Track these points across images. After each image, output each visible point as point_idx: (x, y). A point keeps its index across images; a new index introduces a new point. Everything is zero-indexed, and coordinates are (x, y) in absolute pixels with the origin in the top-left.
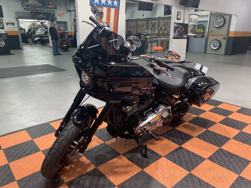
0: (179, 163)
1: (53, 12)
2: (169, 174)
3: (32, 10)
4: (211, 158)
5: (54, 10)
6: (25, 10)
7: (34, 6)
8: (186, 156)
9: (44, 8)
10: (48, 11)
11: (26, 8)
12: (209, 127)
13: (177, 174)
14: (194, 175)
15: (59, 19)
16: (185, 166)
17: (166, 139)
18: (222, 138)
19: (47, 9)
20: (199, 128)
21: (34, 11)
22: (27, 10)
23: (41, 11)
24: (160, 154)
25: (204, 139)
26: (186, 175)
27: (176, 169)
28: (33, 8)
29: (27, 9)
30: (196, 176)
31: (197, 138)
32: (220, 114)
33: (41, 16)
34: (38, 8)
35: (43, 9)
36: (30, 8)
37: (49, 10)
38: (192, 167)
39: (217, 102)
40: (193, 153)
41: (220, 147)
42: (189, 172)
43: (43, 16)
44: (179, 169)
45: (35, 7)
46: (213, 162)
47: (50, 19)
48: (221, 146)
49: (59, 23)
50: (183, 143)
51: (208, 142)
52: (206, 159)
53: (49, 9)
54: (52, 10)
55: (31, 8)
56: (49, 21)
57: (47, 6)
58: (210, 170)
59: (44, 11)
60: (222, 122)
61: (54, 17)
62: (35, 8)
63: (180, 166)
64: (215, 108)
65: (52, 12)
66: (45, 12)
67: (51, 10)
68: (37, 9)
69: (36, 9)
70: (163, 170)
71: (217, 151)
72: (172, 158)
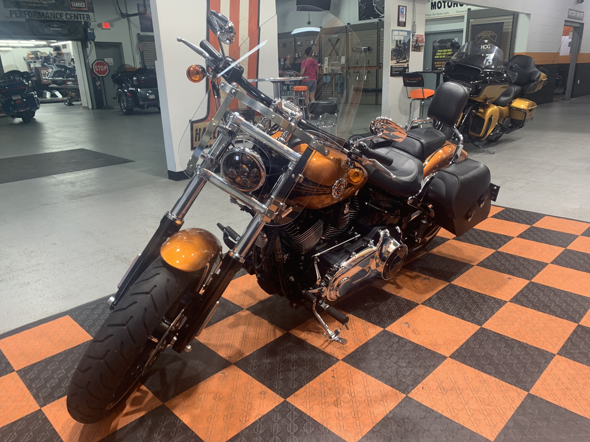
0: (494, 370)
1: (86, 19)
2: (478, 399)
3: (30, 16)
4: (565, 351)
5: (88, 13)
6: (11, 16)
7: (35, 5)
8: (505, 350)
9: (62, 10)
10: (71, 17)
11: (15, 11)
12: (534, 276)
13: (497, 400)
14: (541, 399)
15: (101, 36)
16: (509, 376)
17: (441, 311)
18: (575, 300)
19: (69, 12)
20: (509, 278)
21: (36, 18)
22: (18, 15)
23: (54, 18)
24: (438, 352)
25: (533, 306)
26: (522, 401)
27: (490, 386)
28: (32, 10)
29: (16, 14)
30: (547, 401)
31: (514, 303)
32: (547, 242)
33: (54, 29)
34: (45, 8)
35: (60, 12)
36: (25, 10)
37: (74, 15)
38: (529, 379)
39: (530, 214)
40: (519, 342)
41: (578, 323)
42: (526, 393)
43: (60, 29)
44: (498, 387)
45: (37, 8)
46: (574, 359)
47: (79, 36)
48: (580, 321)
49: (100, 46)
50: (486, 320)
51: (545, 313)
52: (555, 355)
53: (73, 10)
54: (83, 15)
55: (28, 10)
56: (75, 42)
57: (69, 4)
58: (575, 383)
59: (61, 16)
60: (558, 261)
61: (89, 31)
62: (39, 11)
63: (499, 379)
64: (529, 229)
65: (82, 20)
66: (66, 20)
67: (80, 15)
68: (43, 13)
69: (41, 11)
70: (459, 392)
71: (575, 332)
72: (470, 359)
